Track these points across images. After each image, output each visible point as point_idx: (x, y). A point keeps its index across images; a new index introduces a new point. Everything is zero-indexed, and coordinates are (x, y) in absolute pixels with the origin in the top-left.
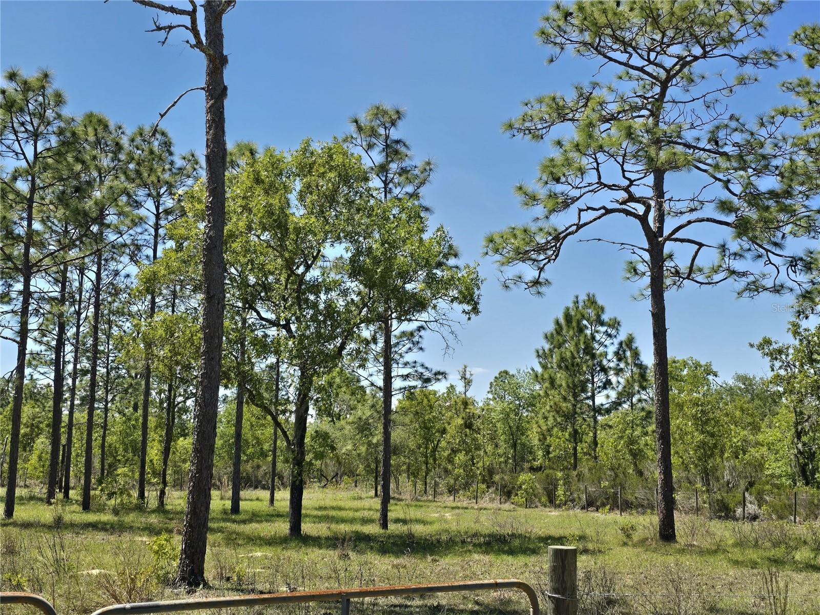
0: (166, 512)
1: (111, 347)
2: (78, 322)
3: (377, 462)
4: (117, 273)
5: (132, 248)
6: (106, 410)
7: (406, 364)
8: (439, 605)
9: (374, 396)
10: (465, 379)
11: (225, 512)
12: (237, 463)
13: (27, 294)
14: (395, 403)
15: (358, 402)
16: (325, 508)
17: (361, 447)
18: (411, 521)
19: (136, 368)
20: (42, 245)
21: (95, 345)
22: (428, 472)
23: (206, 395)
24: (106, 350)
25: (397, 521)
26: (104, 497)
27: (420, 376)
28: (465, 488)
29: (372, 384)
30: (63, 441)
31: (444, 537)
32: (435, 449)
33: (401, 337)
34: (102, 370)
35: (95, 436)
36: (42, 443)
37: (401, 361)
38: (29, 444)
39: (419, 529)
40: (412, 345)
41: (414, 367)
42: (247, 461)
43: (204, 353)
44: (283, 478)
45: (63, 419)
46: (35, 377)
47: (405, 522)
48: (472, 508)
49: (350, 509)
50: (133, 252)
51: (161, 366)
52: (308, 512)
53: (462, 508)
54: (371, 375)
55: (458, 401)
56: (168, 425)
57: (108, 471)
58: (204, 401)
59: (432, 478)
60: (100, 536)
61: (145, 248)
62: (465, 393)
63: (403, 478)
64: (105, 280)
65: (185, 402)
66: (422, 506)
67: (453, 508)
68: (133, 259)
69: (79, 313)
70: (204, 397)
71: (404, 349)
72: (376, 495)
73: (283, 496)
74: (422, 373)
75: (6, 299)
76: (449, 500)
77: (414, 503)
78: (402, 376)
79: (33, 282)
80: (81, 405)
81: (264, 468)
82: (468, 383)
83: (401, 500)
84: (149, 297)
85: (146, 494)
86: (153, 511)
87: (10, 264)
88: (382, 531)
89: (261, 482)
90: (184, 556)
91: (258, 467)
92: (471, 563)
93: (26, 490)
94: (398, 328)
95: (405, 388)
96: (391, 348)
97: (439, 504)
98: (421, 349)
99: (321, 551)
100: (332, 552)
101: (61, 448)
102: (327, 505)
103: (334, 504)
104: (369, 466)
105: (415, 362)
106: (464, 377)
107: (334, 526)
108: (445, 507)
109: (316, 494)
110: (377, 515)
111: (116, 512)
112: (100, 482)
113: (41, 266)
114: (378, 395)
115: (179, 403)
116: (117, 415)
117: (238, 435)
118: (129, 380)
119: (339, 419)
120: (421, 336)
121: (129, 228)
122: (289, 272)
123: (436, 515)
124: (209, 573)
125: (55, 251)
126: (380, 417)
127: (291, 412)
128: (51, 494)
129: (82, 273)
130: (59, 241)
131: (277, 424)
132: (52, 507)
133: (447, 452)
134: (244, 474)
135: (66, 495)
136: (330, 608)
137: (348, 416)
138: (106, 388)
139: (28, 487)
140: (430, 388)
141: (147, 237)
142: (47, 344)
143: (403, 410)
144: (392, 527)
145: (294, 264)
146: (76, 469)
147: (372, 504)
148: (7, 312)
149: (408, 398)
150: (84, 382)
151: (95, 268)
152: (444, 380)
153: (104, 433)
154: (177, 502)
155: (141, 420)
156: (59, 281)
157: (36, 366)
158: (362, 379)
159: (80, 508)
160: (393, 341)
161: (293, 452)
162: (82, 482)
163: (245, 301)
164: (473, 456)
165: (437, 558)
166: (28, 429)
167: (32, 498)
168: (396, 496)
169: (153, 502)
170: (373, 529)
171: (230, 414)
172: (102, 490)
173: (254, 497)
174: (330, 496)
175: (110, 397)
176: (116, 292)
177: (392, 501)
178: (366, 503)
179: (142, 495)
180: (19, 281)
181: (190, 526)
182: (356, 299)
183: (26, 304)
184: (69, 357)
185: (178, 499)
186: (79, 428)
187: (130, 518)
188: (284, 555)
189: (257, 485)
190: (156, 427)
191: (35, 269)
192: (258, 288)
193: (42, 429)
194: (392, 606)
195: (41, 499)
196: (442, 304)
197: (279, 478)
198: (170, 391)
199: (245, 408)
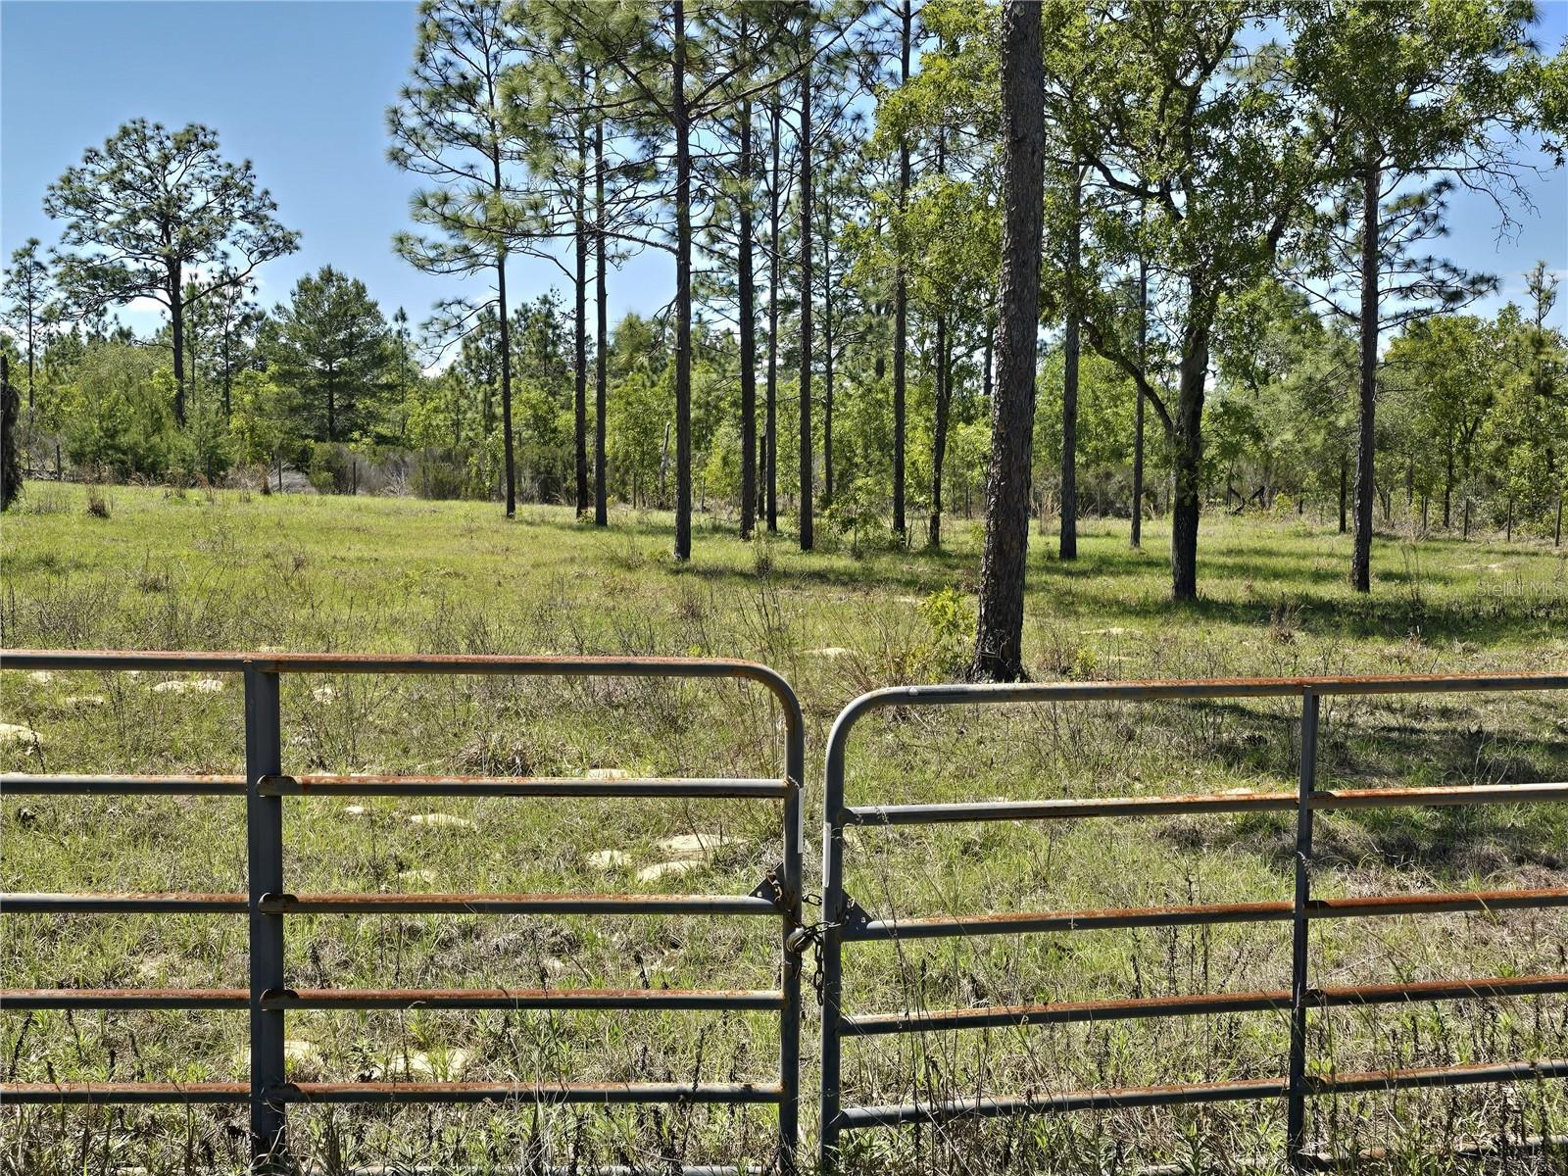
0: (944, 555)
1: (832, 256)
2: (775, 210)
3: (1345, 464)
4: (837, 112)
5: (863, 60)
6: (829, 373)
7: (1409, 264)
8: (1479, 732)
9: (1339, 333)
10: (1540, 291)
11: (1050, 556)
12: (1069, 468)
13: (683, 161)
14: (1384, 345)
15: (1306, 347)
16: (1240, 552)
17: (1312, 436)
18: (1419, 577)
19: (875, 294)
20: (704, 65)
21: (807, 251)
22: (1453, 481)
23: (1014, 333)
24: (824, 264)
25: (1387, 576)
26: (836, 529)
27: (1440, 288)
28: (1531, 516)
29: (1336, 309)
30: (761, 430)
31: (1488, 607)
32: (1468, 438)
33: (1398, 209)
34: (819, 302)
35: (815, 419)
36: (726, 436)
37: (1399, 258)
38: (705, 437)
39: (1434, 593)
40: (1421, 224)
41: (1427, 270)
42: (1087, 466)
43: (1009, 253)
44: (1155, 497)
45: (757, 392)
46: (705, 318)
47: (1404, 578)
48: (1549, 554)
49: (1291, 554)
50: (865, 68)
51: (926, 286)
52: (1207, 559)
53: (1527, 554)
54: (1334, 291)
55: (1521, 337)
56: (939, 398)
57: (839, 483)
58: (1011, 345)
59: (1461, 496)
60: (835, 593)
61: (886, 58)
62: (1538, 322)
63: (1399, 496)
64: (818, 128)
65: (969, 355)
66: (1439, 550)
67: (1506, 554)
68: (867, 82)
69: (773, 194)
70: (1011, 337)
71: (1406, 233)
72: (1343, 528)
73: (1159, 532)
74: (1443, 282)
75: (649, 173)
76: (1498, 539)
77: (1421, 544)
78: (1400, 289)
79: (692, 139)
80: (786, 367)
81: (1119, 477)
82: (1546, 299)
83: (1395, 538)
84: (896, 155)
85: (907, 524)
86: (922, 554)
87: (652, 107)
88: (1358, 595)
89: (1113, 503)
90: (984, 628)
91: (1108, 476)
92: (1547, 657)
93: (707, 516)
94: (1392, 187)
95: (1407, 314)
96: (1377, 232)
97: (1474, 546)
98: (1443, 230)
99: (1237, 628)
100: (1257, 631)
101: (758, 443)
102: (1245, 548)
103: (1258, 544)
104: (1326, 472)
105: (1430, 260)
106: (1536, 288)
107: (1259, 585)
108: (1489, 552)
109: (1221, 527)
110: (1348, 566)
111: (857, 553)
112: (826, 502)
113: (705, 105)
114: (1347, 331)
115: (958, 358)
116: (847, 384)
117: (1070, 413)
118: (866, 318)
119: (1265, 382)
120: (1442, 204)
121: (855, 17)
122: (1168, 83)
123: (1469, 567)
124: (1030, 660)
125: (727, 76)
126: (1352, 376)
127: (1173, 367)
128: (747, 523)
129: (777, 116)
130: (733, 56)
131: (1146, 390)
132: (752, 543)
133: (1494, 443)
134: (1082, 490)
135: (772, 525)
136: (1259, 728)
137: (1284, 376)
138: (828, 335)
139: (708, 511)
140: (1462, 312)
141: (890, 36)
142: (722, 255)
143: (1403, 360)
144: (1378, 589)
145: (1177, 64)
146: (786, 478)
147: (1336, 546)
148: (654, 197)
149: (1414, 335)
150: (788, 324)
151: (798, 105)
152: (1492, 293)
153: (829, 416)
154: (962, 538)
155: (892, 391)
156: (738, 135)
157: (707, 298)
158: (1313, 298)
159: (796, 547)
160: (1382, 217)
161: (1179, 443)
162: (798, 502)
163: (1080, 148)
164: (1549, 452)
165: (1474, 645)
166: (702, 411)
167: (716, 529)
168: (1384, 530)
169: (919, 537)
170: (1340, 591)
171: (1054, 376)
172: (831, 516)
173: (1102, 532)
174: (1248, 530)
175: (834, 352)
176: (836, 151)
177: (1375, 541)
178: (1324, 545)
179: (900, 524)
180: (669, 140)
181: (993, 575)
182: (1306, 130)
183: (683, 179)
184: (761, 278)
185: (966, 533)
186: (786, 409)
187: (883, 564)
188: (1165, 633)
189: (1106, 509)
190: (919, 404)
191: (693, 113)
192: (1105, 119)
193: (723, 411)
194: (1383, 728)
195: (731, 531)
196: (1495, 130)
197: (1147, 497)
198: (941, 333)
199: (1083, 362)
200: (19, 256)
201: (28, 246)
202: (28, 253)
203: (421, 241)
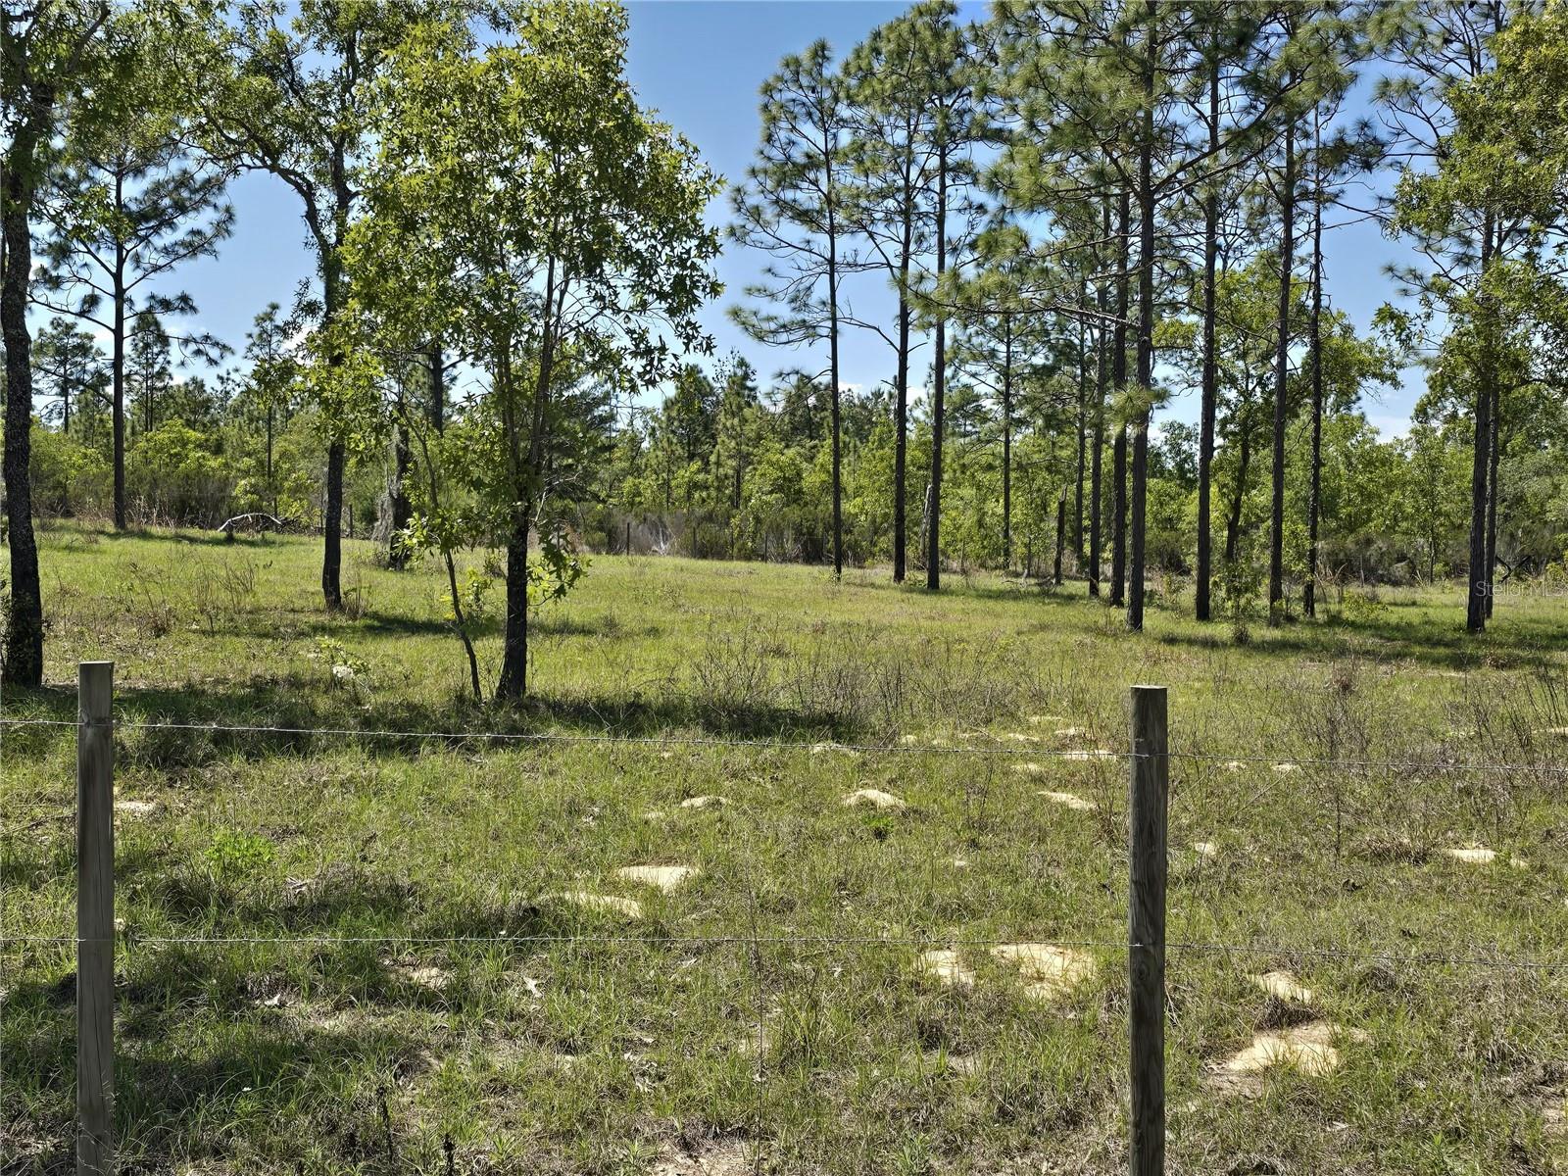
13: (1148, 241)
200: (261, 320)
201: (269, 310)
202: (269, 317)
203: (755, 314)
